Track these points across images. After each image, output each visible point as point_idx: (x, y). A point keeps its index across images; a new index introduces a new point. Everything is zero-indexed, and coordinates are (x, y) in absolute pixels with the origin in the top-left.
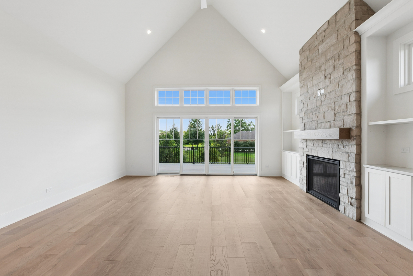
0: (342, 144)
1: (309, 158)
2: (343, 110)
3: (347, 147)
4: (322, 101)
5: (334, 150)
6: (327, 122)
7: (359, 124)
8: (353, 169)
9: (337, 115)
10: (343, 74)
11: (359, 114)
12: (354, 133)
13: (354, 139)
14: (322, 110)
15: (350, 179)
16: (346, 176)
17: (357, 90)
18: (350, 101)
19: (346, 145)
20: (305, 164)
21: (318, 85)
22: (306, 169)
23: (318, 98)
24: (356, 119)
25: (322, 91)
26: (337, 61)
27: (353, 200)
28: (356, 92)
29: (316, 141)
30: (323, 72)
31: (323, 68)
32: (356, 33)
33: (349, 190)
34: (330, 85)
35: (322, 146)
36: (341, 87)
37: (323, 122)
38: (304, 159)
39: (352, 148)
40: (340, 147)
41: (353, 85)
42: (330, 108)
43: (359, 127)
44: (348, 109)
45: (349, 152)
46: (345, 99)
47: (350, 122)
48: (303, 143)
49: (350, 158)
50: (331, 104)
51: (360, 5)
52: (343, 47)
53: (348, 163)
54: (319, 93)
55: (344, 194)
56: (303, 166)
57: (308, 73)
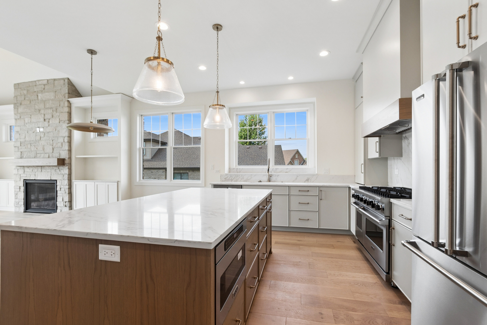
0: (59, 169)
1: (27, 182)
2: (59, 146)
3: (62, 171)
4: (41, 137)
5: (52, 173)
6: (46, 153)
7: (70, 156)
8: (66, 184)
9: (55, 149)
10: (59, 123)
11: (70, 150)
12: (67, 162)
13: (67, 165)
14: (42, 144)
15: (65, 190)
16: (62, 189)
17: (69, 136)
18: (64, 142)
19: (62, 169)
20: (23, 189)
21: (38, 124)
22: (24, 192)
23: (38, 134)
24: (68, 153)
25: (42, 130)
26: (55, 112)
27: (67, 203)
28: (68, 137)
29: (35, 167)
30: (43, 116)
31: (42, 112)
32: (68, 101)
33: (64, 198)
34: (49, 127)
35: (41, 171)
36: (57, 131)
37: (42, 153)
38: (21, 184)
39: (65, 170)
40: (57, 171)
41: (66, 132)
42: (49, 143)
43: (70, 158)
44: (63, 146)
45: (64, 173)
46: (61, 140)
47: (64, 155)
48: (19, 170)
49: (64, 177)
50: (50, 141)
51: (71, 85)
52: (60, 105)
53: (63, 181)
54: (38, 130)
55: (60, 202)
56: (19, 190)
57: (25, 110)
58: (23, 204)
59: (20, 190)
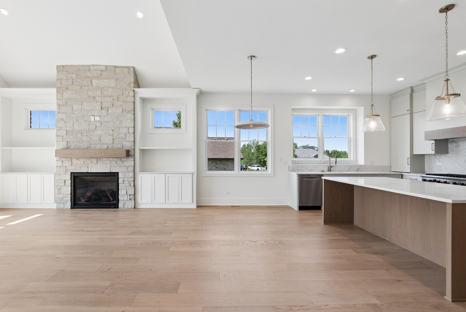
0: (121, 160)
1: (75, 175)
2: (122, 137)
3: (126, 163)
4: (97, 126)
5: (112, 165)
6: (103, 144)
7: (134, 147)
8: (132, 176)
9: (115, 140)
10: (122, 112)
11: (134, 142)
12: (132, 153)
13: (132, 157)
14: (97, 134)
15: (129, 183)
16: (125, 182)
18: (128, 132)
19: (125, 161)
20: (69, 183)
21: (92, 112)
22: (71, 186)
23: (92, 123)
24: (132, 144)
25: (97, 119)
26: (116, 101)
27: (131, 196)
28: (133, 127)
29: (88, 159)
30: (100, 104)
31: (98, 99)
32: (134, 91)
33: (127, 191)
34: (107, 116)
35: (96, 163)
36: (119, 121)
37: (98, 144)
38: (68, 177)
39: (130, 162)
40: (118, 162)
41: (131, 123)
42: (107, 133)
43: (134, 149)
44: (127, 137)
45: (128, 165)
46: (125, 131)
47: (128, 146)
48: (64, 162)
49: (128, 169)
50: (109, 131)
51: (135, 74)
52: (123, 94)
53: (127, 173)
54: (92, 119)
55: (123, 195)
56: (63, 184)
57: (74, 95)
58: (70, 199)
59: (66, 184)
